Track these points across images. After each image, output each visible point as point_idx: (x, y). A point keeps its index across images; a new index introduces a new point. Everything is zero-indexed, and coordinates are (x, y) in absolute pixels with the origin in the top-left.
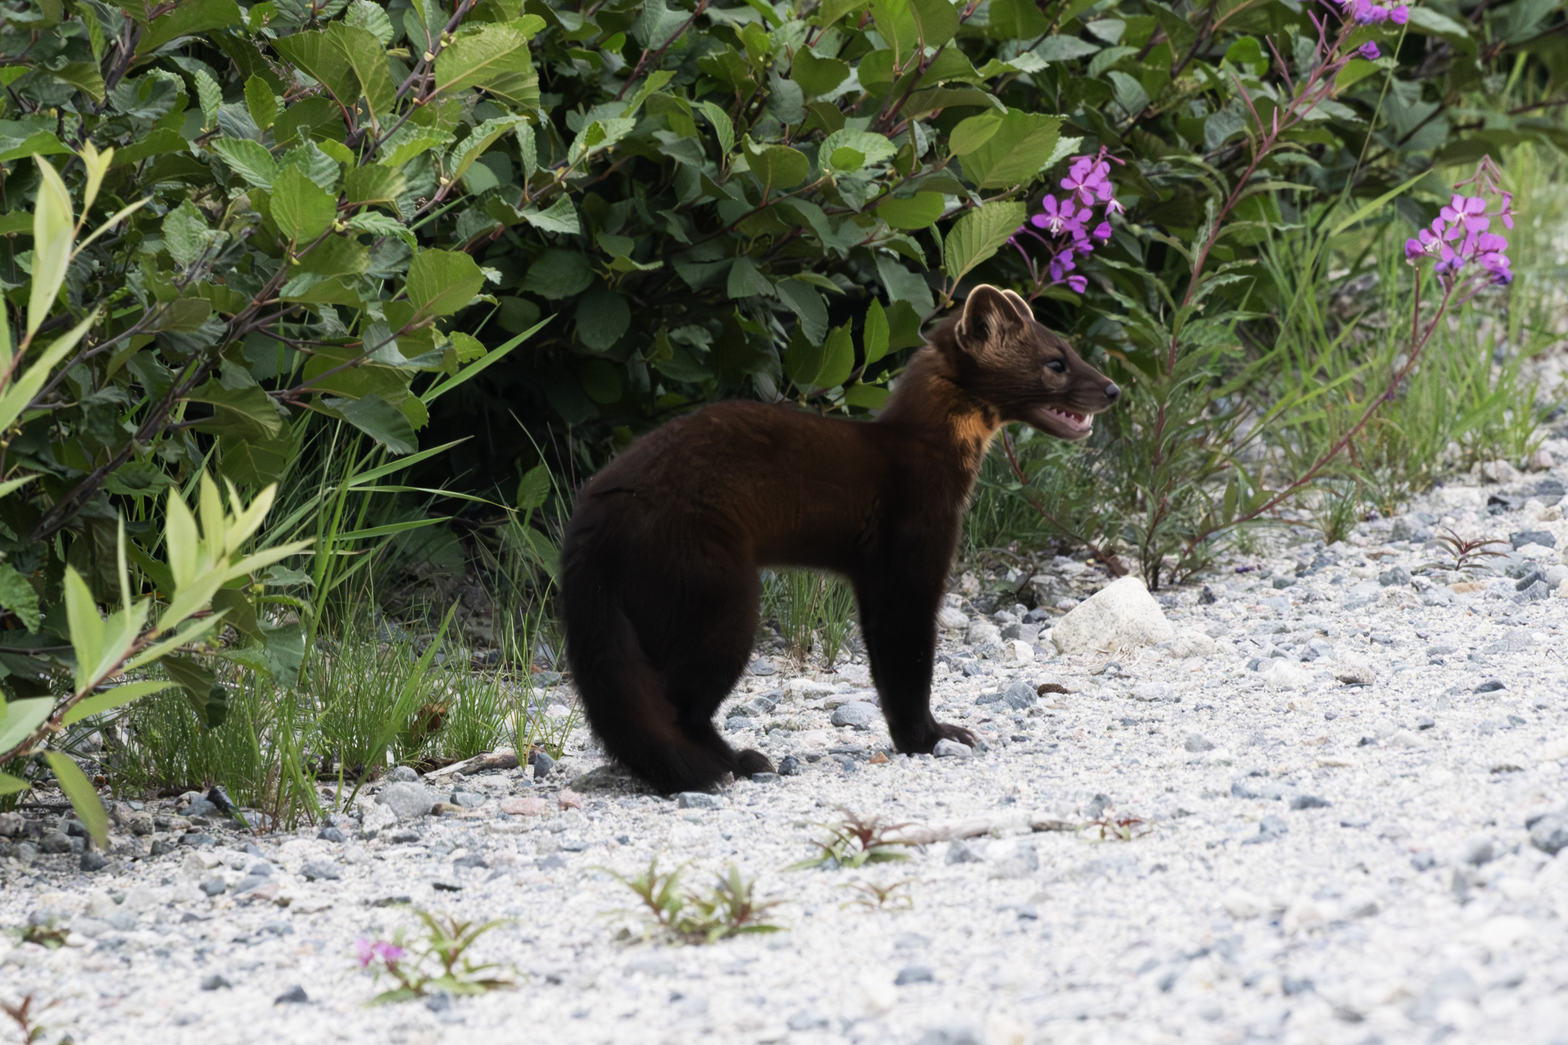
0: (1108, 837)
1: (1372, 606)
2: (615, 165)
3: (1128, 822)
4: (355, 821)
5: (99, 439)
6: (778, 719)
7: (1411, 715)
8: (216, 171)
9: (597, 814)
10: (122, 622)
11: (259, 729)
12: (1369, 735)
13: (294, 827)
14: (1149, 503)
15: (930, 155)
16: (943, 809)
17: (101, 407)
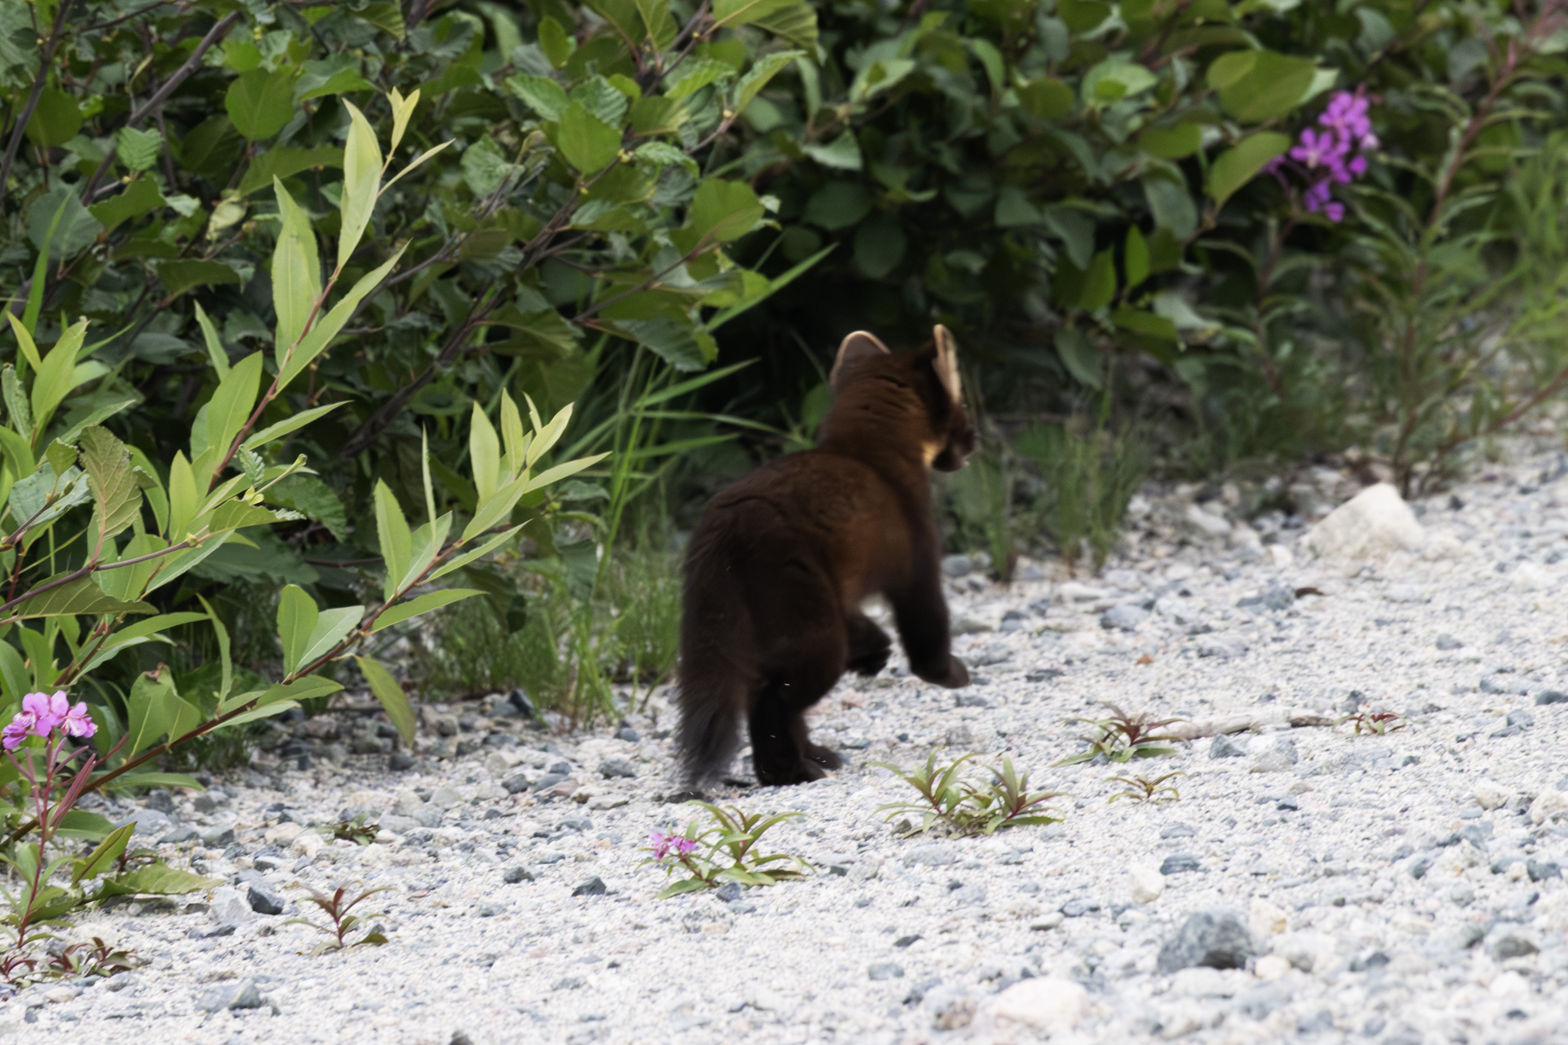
0: (1363, 732)
2: (892, 101)
3: (1382, 717)
4: (648, 721)
5: (403, 361)
6: (1050, 623)
8: (511, 108)
9: (878, 713)
10: (429, 536)
11: (558, 635)
13: (591, 728)
14: (1400, 416)
15: (1190, 89)
16: (1207, 706)
17: (403, 331)
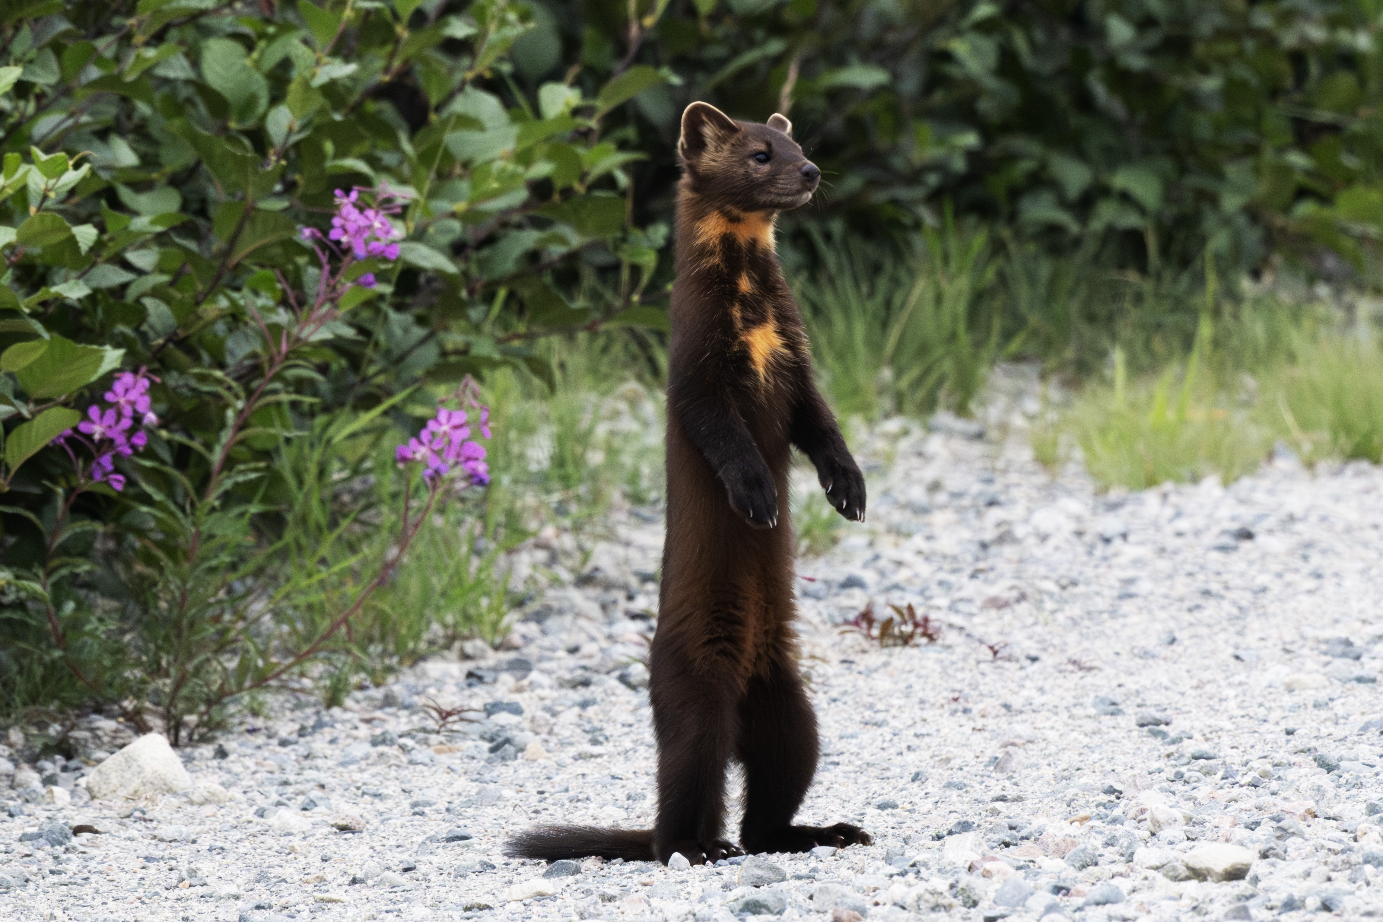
1: (363, 764)
7: (397, 858)
12: (359, 875)
14: (172, 671)
